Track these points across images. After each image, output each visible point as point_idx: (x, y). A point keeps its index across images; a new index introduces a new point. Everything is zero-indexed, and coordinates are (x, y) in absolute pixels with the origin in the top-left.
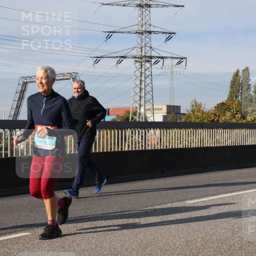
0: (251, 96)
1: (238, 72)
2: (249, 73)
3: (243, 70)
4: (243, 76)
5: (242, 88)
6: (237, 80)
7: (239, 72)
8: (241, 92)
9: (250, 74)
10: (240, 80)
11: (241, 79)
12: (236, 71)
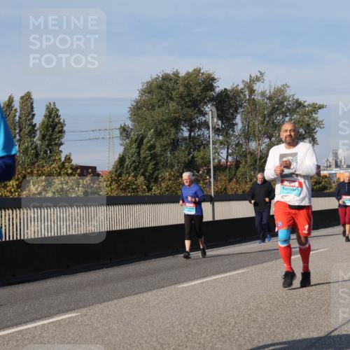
0: (36, 147)
1: (11, 100)
2: (32, 103)
3: (22, 98)
4: (22, 109)
5: (20, 131)
6: (11, 116)
7: (13, 101)
8: (18, 137)
9: (34, 105)
10: (15, 116)
11: (18, 114)
12: (7, 99)
